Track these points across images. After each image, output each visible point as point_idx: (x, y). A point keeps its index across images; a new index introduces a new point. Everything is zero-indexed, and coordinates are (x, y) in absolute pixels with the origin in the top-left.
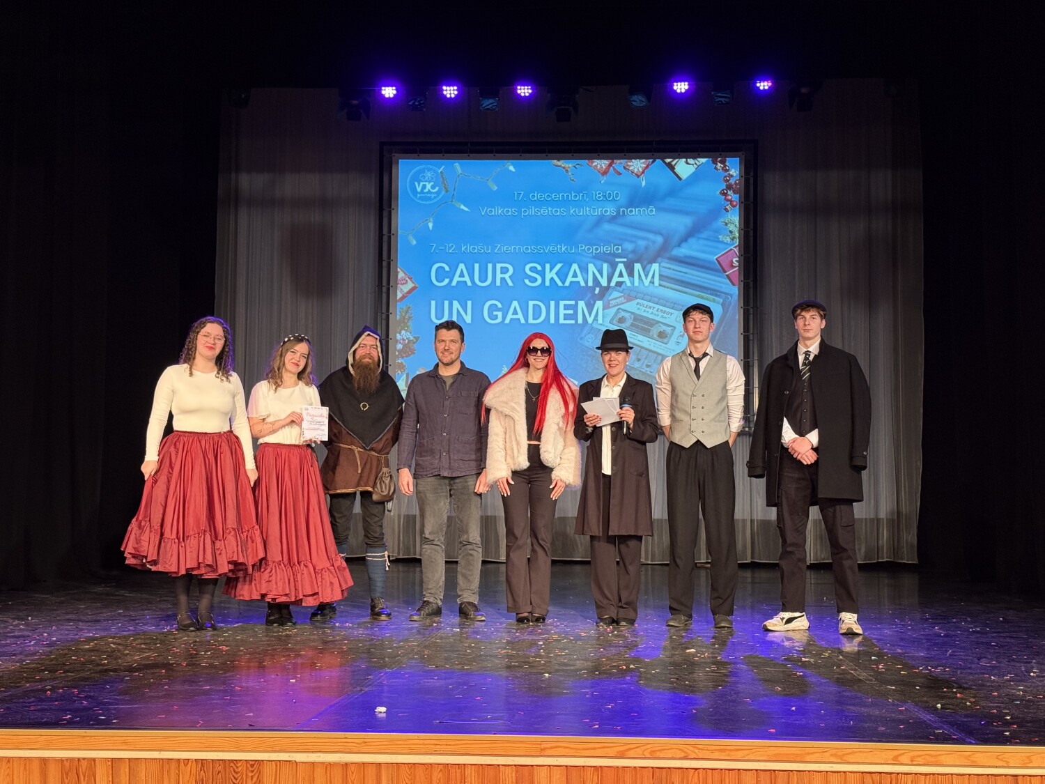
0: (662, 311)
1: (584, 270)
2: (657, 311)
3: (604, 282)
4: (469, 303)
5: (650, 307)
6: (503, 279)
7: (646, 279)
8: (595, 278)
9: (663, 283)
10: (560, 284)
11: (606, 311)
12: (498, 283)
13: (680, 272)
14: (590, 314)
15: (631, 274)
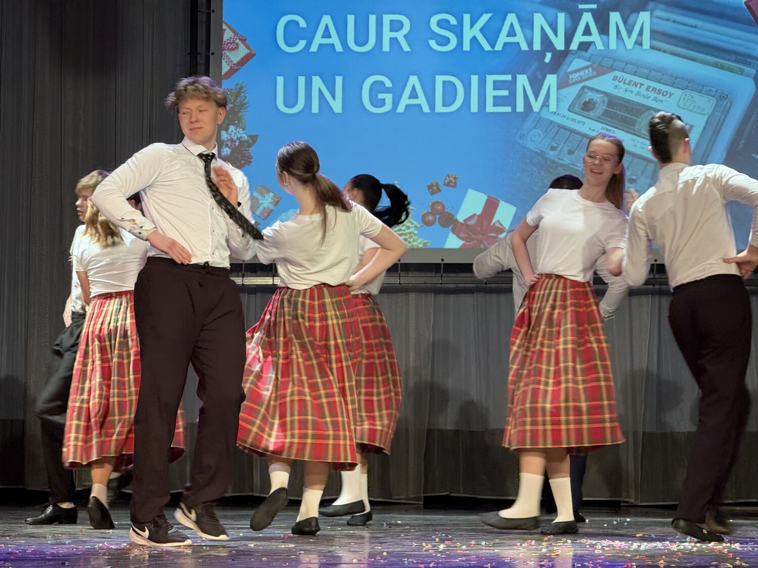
0: (654, 90)
1: (527, 23)
2: (647, 89)
3: (560, 45)
4: (339, 80)
5: (636, 84)
6: (394, 41)
7: (629, 37)
8: (545, 39)
9: (657, 44)
10: (487, 47)
11: (564, 91)
12: (386, 47)
13: (686, 25)
14: (536, 97)
15: (604, 30)
